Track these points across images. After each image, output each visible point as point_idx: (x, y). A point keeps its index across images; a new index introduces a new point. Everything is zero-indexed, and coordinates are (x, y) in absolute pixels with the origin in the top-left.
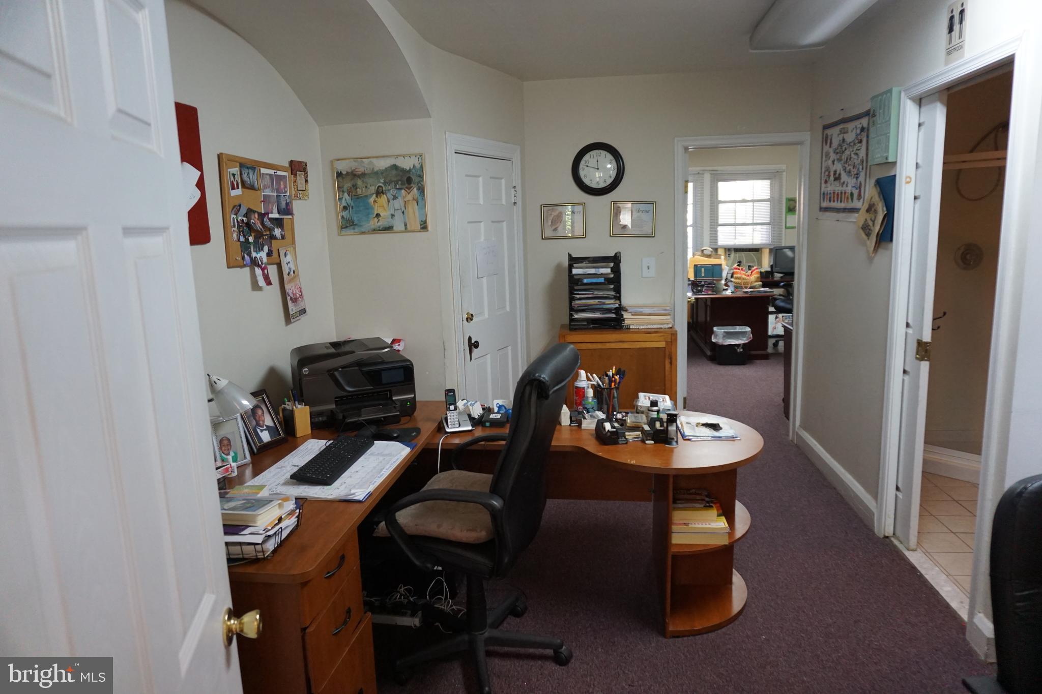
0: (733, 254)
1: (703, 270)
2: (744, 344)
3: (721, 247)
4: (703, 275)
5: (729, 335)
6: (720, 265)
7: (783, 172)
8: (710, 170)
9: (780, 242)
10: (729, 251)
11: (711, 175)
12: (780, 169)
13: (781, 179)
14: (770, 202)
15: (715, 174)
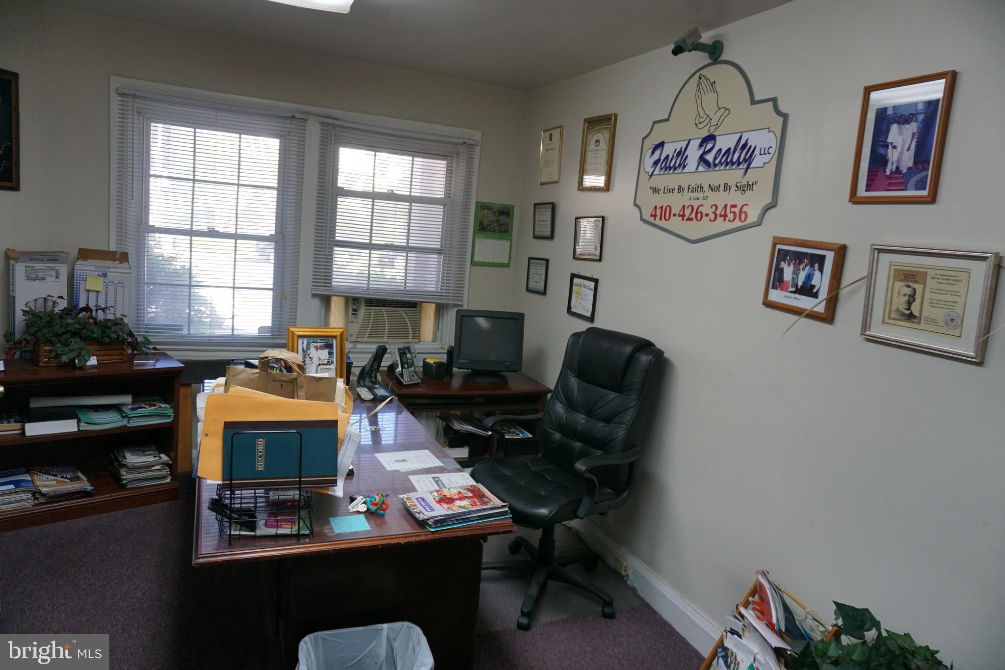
0: (363, 310)
3: (339, 293)
4: (260, 466)
6: (336, 422)
7: (476, 147)
8: (319, 116)
9: (460, 298)
10: (354, 303)
11: (322, 126)
12: (470, 139)
13: (470, 159)
14: (444, 207)
15: (334, 126)
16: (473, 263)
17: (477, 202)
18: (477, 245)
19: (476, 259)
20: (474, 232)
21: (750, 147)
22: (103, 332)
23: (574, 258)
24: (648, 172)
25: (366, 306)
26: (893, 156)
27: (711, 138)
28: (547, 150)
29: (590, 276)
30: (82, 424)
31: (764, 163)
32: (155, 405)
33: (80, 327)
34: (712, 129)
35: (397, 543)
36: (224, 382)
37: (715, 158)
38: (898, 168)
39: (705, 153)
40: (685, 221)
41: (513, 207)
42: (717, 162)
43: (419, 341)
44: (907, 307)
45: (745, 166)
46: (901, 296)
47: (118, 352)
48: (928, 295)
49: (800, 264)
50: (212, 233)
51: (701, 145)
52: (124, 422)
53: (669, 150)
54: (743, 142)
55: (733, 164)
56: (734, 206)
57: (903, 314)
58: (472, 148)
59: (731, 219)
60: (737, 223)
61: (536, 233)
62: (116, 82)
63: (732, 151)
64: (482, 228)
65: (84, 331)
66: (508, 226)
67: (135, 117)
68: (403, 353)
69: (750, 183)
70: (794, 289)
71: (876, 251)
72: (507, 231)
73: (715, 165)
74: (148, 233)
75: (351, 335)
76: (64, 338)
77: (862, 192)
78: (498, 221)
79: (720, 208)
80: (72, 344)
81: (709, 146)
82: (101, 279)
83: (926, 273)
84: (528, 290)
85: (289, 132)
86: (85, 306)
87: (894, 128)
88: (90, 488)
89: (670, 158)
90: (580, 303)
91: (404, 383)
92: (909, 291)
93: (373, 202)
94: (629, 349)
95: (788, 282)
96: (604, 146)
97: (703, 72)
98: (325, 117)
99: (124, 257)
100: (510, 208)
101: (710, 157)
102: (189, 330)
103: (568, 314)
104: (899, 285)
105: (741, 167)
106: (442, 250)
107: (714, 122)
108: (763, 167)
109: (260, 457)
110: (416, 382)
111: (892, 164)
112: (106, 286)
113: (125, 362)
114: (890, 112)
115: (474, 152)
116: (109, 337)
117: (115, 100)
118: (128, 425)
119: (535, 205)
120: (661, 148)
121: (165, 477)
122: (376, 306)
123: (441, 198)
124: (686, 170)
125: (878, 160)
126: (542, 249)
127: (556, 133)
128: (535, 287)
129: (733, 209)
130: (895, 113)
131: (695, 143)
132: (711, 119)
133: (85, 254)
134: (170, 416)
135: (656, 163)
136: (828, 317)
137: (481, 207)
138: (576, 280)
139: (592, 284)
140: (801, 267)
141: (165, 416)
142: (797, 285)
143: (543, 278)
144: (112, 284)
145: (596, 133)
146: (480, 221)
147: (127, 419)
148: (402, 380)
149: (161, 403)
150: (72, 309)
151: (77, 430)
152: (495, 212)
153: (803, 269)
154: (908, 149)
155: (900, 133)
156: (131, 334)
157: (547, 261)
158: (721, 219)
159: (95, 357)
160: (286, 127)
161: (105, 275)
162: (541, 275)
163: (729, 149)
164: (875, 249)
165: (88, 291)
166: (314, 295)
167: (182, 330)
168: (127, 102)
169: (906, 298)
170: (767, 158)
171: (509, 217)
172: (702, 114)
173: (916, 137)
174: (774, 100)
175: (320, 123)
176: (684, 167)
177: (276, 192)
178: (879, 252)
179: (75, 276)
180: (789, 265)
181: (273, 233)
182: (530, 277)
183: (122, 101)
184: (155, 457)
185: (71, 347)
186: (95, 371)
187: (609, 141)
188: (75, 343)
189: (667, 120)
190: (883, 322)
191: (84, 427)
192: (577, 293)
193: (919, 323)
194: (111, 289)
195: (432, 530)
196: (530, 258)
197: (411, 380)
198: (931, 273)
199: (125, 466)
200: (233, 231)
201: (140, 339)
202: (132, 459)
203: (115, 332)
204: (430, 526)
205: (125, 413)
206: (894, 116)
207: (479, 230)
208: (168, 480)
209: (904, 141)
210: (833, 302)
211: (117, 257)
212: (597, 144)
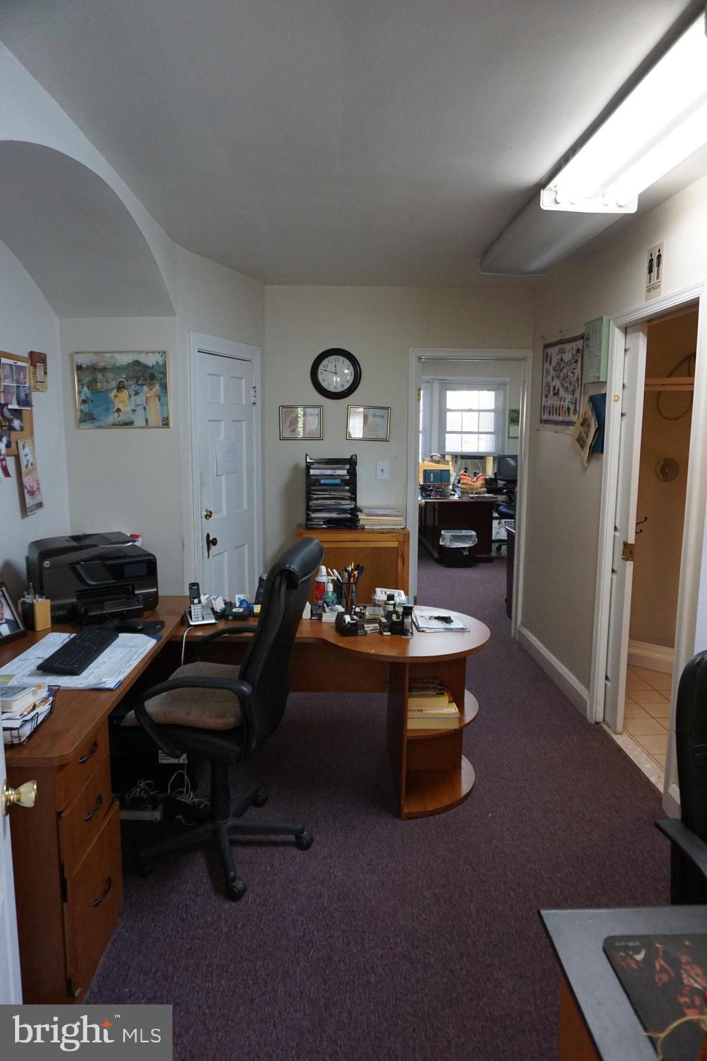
0: (459, 461)
1: (432, 475)
2: (470, 548)
3: (449, 453)
4: (432, 480)
5: (455, 538)
6: (449, 470)
7: (508, 385)
8: (439, 380)
9: (504, 451)
10: (456, 458)
11: (440, 384)
12: (505, 382)
13: (505, 391)
14: (495, 413)
15: (444, 383)
16: (509, 437)
17: (508, 409)
18: (510, 429)
19: (511, 435)
20: (509, 423)
25: (462, 459)
58: (505, 386)
64: (513, 421)
93: (462, 413)
106: (495, 433)
115: (507, 387)
122: (466, 459)
137: (512, 411)
146: (511, 417)
166: (440, 454)
195: (474, 500)
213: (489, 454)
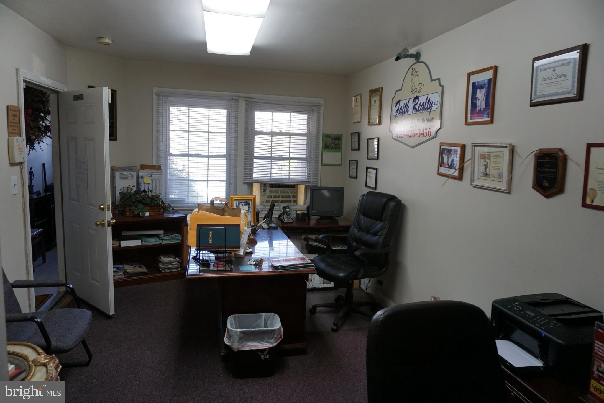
0: (268, 190)
1: (210, 233)
2: (271, 348)
3: (257, 181)
4: (210, 241)
6: (240, 225)
7: (321, 107)
8: (245, 97)
9: (316, 180)
10: (264, 186)
11: (246, 102)
12: (318, 103)
13: (319, 113)
14: (307, 137)
15: (252, 102)
16: (322, 165)
17: (323, 134)
18: (324, 155)
19: (324, 163)
20: (322, 149)
21: (431, 101)
22: (151, 201)
23: (368, 159)
24: (394, 115)
25: (270, 187)
26: (478, 103)
27: (417, 98)
28: (356, 106)
29: (374, 167)
30: (143, 242)
31: (436, 108)
32: (173, 235)
33: (142, 199)
34: (417, 93)
35: (265, 275)
36: (197, 210)
37: (419, 107)
38: (480, 109)
39: (415, 105)
40: (409, 138)
41: (342, 135)
42: (420, 109)
43: (297, 205)
44: (485, 170)
45: (430, 111)
46: (483, 166)
47: (157, 210)
48: (492, 164)
49: (449, 154)
50: (198, 155)
51: (414, 101)
52: (160, 242)
53: (402, 104)
54: (428, 99)
55: (425, 110)
56: (426, 129)
57: (484, 174)
58: (319, 107)
59: (425, 136)
60: (428, 138)
61: (352, 148)
62: (155, 90)
63: (425, 103)
64: (326, 147)
65: (144, 200)
66: (340, 145)
67: (164, 105)
68: (284, 208)
69: (432, 118)
70: (448, 166)
71: (473, 146)
72: (339, 148)
73: (419, 110)
74: (169, 156)
75: (263, 202)
76: (136, 203)
77: (469, 120)
78: (334, 143)
79: (421, 130)
80: (139, 206)
81: (417, 101)
82: (150, 178)
83: (490, 155)
84: (349, 177)
85: (231, 106)
86: (144, 190)
87: (478, 90)
88: (147, 271)
89: (403, 108)
90: (370, 181)
91: (285, 222)
92: (485, 163)
93: (272, 137)
94: (385, 200)
95: (446, 163)
96: (378, 103)
97: (414, 67)
98: (247, 98)
99: (159, 168)
100: (340, 136)
101: (417, 107)
102: (188, 200)
103: (366, 187)
104: (482, 160)
105: (428, 111)
106: (307, 159)
107: (418, 90)
108: (436, 110)
109: (211, 238)
110: (290, 222)
111: (478, 106)
112: (152, 181)
113: (161, 215)
114: (477, 84)
115: (321, 109)
116: (153, 203)
117: (155, 98)
118: (162, 243)
119: (351, 134)
120: (399, 103)
121: (178, 268)
122: (275, 188)
123: (305, 133)
124: (408, 113)
125: (474, 105)
126: (354, 155)
127: (359, 97)
128: (352, 175)
129: (426, 131)
130: (478, 85)
131: (412, 100)
132: (417, 89)
133: (143, 167)
134: (180, 239)
135: (397, 110)
136: (460, 177)
137: (325, 136)
138: (369, 170)
139: (375, 171)
140: (450, 155)
141: (178, 239)
142: (449, 164)
143: (356, 171)
144: (155, 180)
145: (374, 97)
146: (325, 143)
147: (162, 240)
148: (284, 220)
149: (176, 234)
150: (138, 192)
151: (141, 245)
152: (333, 138)
153: (451, 157)
154: (483, 100)
155: (480, 93)
156: (163, 202)
157: (357, 161)
158: (422, 136)
159: (148, 212)
160: (229, 104)
161: (151, 176)
162: (354, 168)
163: (424, 103)
164: (473, 145)
165: (145, 183)
166: (244, 183)
167: (185, 200)
168: (160, 98)
169: (485, 166)
170: (437, 106)
171: (340, 141)
172: (414, 87)
173: (485, 95)
174: (439, 79)
175: (245, 101)
176: (408, 112)
177: (226, 135)
178: (475, 147)
179: (139, 177)
180: (446, 155)
181: (225, 154)
182: (350, 170)
183: (158, 98)
184: (174, 259)
185: (138, 208)
186: (148, 218)
187: (379, 101)
188: (140, 206)
189: (401, 90)
190: (478, 178)
191: (144, 243)
192: (369, 176)
193: (489, 177)
194: (154, 182)
195: (280, 270)
196: (350, 161)
197: (288, 221)
198: (492, 155)
199: (160, 262)
200: (206, 154)
201: (167, 205)
202: (164, 259)
203: (156, 201)
204: (279, 269)
205: (161, 238)
206: (478, 86)
207: (325, 148)
208: (179, 270)
209: (482, 97)
210: (461, 170)
211: (157, 168)
212: (375, 102)
213: (301, 182)
